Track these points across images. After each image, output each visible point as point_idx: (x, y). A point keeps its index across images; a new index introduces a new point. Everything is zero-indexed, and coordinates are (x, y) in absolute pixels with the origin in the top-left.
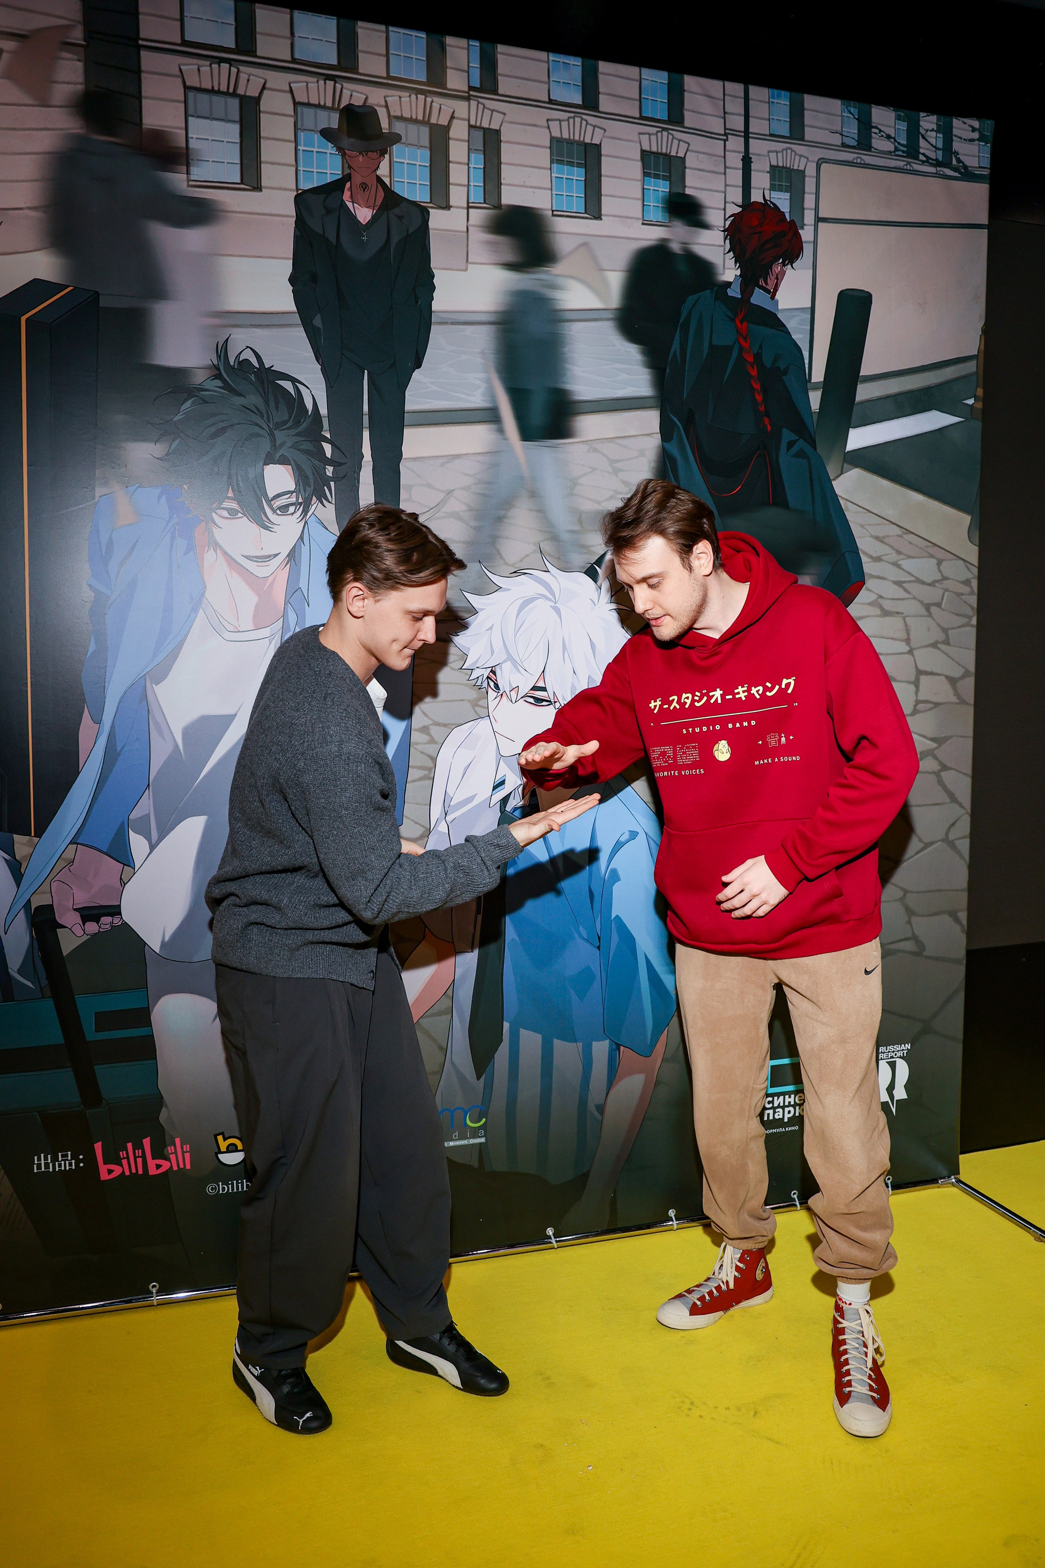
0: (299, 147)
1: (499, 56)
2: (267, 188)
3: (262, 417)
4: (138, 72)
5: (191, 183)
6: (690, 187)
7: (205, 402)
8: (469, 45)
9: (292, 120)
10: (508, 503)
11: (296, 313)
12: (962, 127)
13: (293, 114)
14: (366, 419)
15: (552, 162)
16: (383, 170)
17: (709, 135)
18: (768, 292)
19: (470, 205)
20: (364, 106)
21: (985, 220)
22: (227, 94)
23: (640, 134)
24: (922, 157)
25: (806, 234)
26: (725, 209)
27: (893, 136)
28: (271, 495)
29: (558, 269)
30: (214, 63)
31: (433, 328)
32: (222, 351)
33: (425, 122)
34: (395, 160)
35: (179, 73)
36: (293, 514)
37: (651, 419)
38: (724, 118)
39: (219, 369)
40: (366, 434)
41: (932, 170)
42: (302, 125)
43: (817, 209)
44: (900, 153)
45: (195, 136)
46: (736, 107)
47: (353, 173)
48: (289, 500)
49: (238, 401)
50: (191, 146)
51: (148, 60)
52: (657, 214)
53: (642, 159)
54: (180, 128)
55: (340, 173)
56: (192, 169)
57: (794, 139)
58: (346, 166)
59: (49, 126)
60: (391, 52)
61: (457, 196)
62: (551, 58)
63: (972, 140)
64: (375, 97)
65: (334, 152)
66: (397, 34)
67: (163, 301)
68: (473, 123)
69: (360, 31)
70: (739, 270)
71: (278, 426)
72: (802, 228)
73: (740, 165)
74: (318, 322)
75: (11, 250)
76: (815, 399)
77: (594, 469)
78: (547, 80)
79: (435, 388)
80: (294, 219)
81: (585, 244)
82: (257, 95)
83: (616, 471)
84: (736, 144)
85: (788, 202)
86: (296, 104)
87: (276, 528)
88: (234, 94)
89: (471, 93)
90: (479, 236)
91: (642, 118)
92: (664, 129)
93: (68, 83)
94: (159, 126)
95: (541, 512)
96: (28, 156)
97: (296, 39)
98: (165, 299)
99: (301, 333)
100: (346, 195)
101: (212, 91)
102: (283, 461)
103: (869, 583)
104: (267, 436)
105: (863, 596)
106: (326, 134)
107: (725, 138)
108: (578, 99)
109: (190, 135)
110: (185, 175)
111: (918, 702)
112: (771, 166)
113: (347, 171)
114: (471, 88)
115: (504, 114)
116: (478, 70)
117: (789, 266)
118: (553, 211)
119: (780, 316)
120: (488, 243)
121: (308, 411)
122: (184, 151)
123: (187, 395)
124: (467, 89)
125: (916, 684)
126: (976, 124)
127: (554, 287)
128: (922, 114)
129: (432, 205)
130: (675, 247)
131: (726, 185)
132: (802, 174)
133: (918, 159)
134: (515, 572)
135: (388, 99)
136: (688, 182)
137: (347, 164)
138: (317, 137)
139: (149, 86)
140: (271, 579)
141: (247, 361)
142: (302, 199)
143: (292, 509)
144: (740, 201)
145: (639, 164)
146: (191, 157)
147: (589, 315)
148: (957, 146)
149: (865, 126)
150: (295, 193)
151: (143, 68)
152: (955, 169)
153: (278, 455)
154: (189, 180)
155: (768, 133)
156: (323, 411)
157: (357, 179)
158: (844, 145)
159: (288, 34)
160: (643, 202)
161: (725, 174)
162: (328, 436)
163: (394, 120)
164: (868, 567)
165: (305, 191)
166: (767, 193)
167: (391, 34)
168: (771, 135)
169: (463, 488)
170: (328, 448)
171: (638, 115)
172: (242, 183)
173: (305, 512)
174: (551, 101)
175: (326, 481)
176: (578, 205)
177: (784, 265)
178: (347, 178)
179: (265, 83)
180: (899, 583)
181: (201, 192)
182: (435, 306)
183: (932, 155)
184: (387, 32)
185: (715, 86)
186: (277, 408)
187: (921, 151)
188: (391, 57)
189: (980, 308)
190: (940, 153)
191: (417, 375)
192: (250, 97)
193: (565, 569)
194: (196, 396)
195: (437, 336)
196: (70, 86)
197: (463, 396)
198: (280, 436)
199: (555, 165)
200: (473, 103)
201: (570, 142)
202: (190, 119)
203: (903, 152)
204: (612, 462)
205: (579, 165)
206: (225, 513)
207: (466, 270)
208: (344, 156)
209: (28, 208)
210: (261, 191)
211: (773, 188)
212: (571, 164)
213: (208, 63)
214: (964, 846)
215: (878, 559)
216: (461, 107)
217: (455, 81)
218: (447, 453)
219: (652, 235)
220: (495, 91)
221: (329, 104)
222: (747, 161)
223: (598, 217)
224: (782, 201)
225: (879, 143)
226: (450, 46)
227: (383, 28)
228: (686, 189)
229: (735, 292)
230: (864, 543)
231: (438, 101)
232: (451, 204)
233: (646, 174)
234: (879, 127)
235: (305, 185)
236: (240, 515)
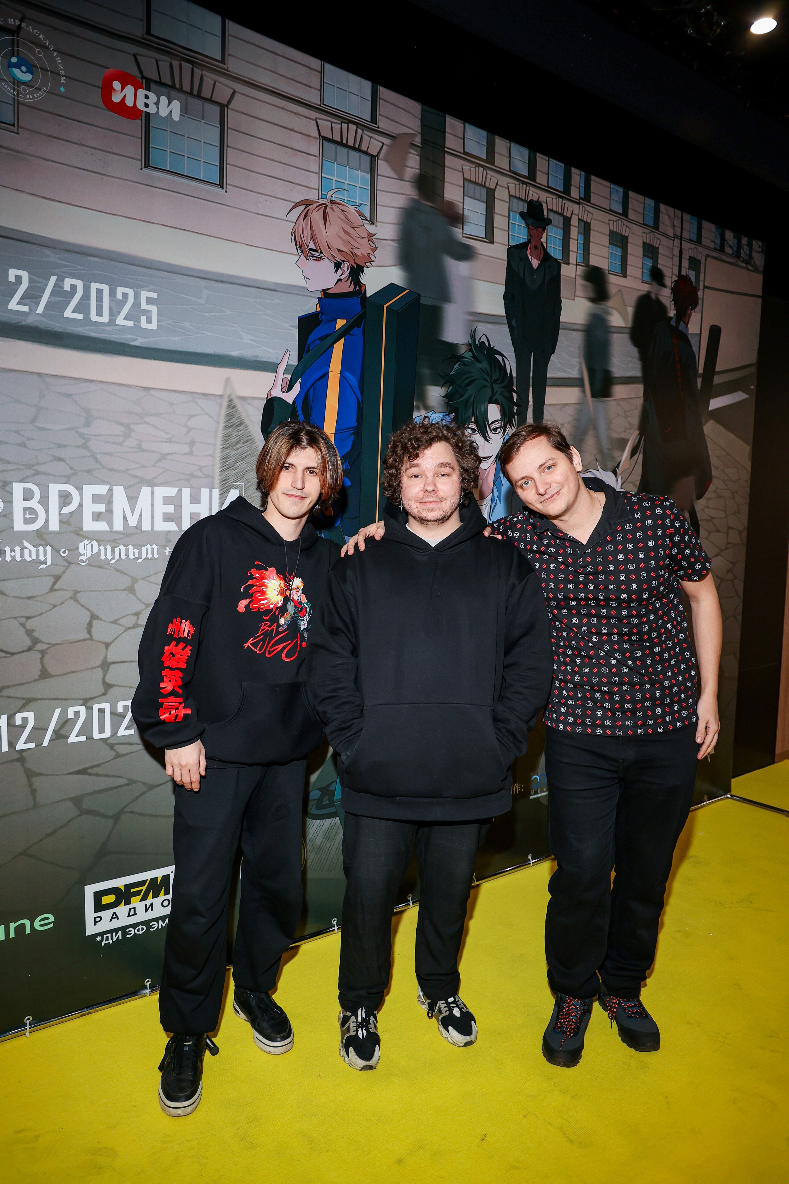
0: (510, 221)
1: (592, 182)
2: (496, 242)
3: (489, 376)
4: (444, 166)
5: (464, 235)
6: (661, 264)
7: (465, 365)
8: (580, 174)
9: (508, 205)
10: (584, 433)
11: (504, 316)
12: (757, 245)
13: (508, 201)
14: (531, 380)
15: (609, 244)
16: (543, 240)
17: (667, 236)
18: (685, 323)
19: (578, 263)
20: (538, 201)
21: (760, 293)
22: (481, 185)
23: (643, 233)
24: (741, 259)
25: (700, 294)
26: (672, 277)
27: (732, 245)
28: (490, 422)
29: (610, 303)
30: (477, 167)
31: (560, 331)
32: (473, 335)
33: (561, 214)
34: (549, 234)
35: (461, 170)
36: (499, 433)
37: (639, 389)
38: (674, 228)
39: (471, 346)
40: (531, 389)
41: (744, 265)
42: (512, 208)
43: (704, 281)
44: (734, 255)
45: (467, 208)
46: (678, 223)
47: (532, 239)
48: (498, 425)
49: (479, 365)
50: (465, 213)
51: (449, 160)
52: (647, 278)
53: (644, 247)
54: (460, 202)
55: (527, 238)
56: (465, 227)
57: (698, 243)
58: (529, 235)
59: (403, 193)
60: (550, 172)
61: (573, 258)
62: (612, 186)
63: (758, 252)
64: (542, 196)
65: (524, 226)
66: (553, 162)
67: (448, 303)
68: (580, 217)
69: (538, 158)
70: (675, 311)
71: (495, 381)
72: (699, 291)
73: (678, 255)
74: (514, 323)
75: (381, 264)
76: (699, 381)
77: (618, 415)
78: (609, 198)
79: (559, 365)
80: (507, 262)
81: (620, 291)
82: (494, 188)
83: (626, 417)
84: (677, 242)
85: (694, 276)
86: (510, 196)
87: (491, 441)
88: (484, 186)
89: (581, 201)
90: (580, 281)
91: (644, 224)
92: (652, 232)
93: (412, 168)
94: (451, 199)
95: (597, 437)
96: (392, 209)
97: (511, 158)
98: (451, 302)
99: (506, 328)
100: (529, 251)
101: (475, 183)
102: (496, 402)
103: (714, 481)
104: (490, 386)
105: (712, 488)
106: (522, 214)
107: (673, 239)
108: (621, 211)
109: (465, 207)
110: (461, 230)
111: (728, 543)
112: (689, 256)
113: (529, 238)
114: (581, 198)
115: (593, 214)
116: (583, 188)
117: (693, 311)
118: (609, 271)
119: (690, 337)
120: (583, 285)
121: (507, 374)
122: (462, 216)
123: (456, 360)
124: (578, 198)
125: (727, 534)
126: (760, 244)
127: (608, 313)
128: (743, 236)
129: (562, 261)
130: (653, 296)
131: (673, 265)
132: (700, 261)
133: (740, 259)
134: (586, 471)
135: (547, 199)
136: (659, 262)
137: (530, 234)
138: (518, 216)
139: (449, 175)
140: (488, 471)
141: (483, 342)
142: (511, 250)
143: (498, 430)
144: (677, 274)
145: (642, 249)
146: (464, 220)
147: (619, 330)
148: (754, 254)
149: (723, 240)
150: (507, 247)
151: (446, 164)
152: (752, 267)
153: (494, 399)
154: (463, 233)
155: (689, 238)
156: (514, 375)
157: (533, 243)
158: (715, 249)
159: (508, 155)
160: (643, 270)
161: (673, 258)
162: (515, 389)
163: (549, 211)
164: (714, 472)
165: (512, 247)
166: (687, 270)
167: (550, 162)
168: (690, 240)
169: (568, 423)
170: (515, 395)
171: (642, 222)
172: (485, 238)
173: (504, 432)
174: (611, 210)
175: (513, 415)
176: (618, 270)
177: (692, 310)
178: (529, 241)
179: (497, 182)
180: (724, 481)
181: (466, 240)
182: (562, 319)
183: (745, 258)
184: (549, 160)
185: (671, 210)
186: (495, 371)
187: (742, 255)
188: (550, 175)
189: (757, 340)
190: (748, 257)
191: (553, 357)
192: (491, 189)
193: (605, 470)
194: (460, 361)
195: (562, 336)
196: (414, 170)
197: (570, 371)
198: (496, 387)
199: (611, 246)
200: (581, 206)
201: (616, 233)
202: (465, 197)
203: (735, 255)
204: (625, 411)
205: (620, 247)
206: (469, 431)
207: (574, 300)
208: (528, 228)
209: (391, 240)
210: (493, 244)
211: (690, 268)
212: (616, 245)
213: (474, 166)
214: (740, 618)
215: (717, 468)
216: (576, 207)
217: (575, 193)
218: (562, 403)
219: (646, 288)
220: (589, 201)
221: (523, 198)
222: (681, 252)
223: (625, 276)
224: (692, 274)
225: (728, 250)
226: (574, 173)
227: (547, 158)
228: (659, 265)
229: (673, 323)
230: (713, 460)
231: (567, 203)
232: (570, 262)
233: (644, 255)
234: (728, 241)
235: (512, 244)
236: (476, 432)
